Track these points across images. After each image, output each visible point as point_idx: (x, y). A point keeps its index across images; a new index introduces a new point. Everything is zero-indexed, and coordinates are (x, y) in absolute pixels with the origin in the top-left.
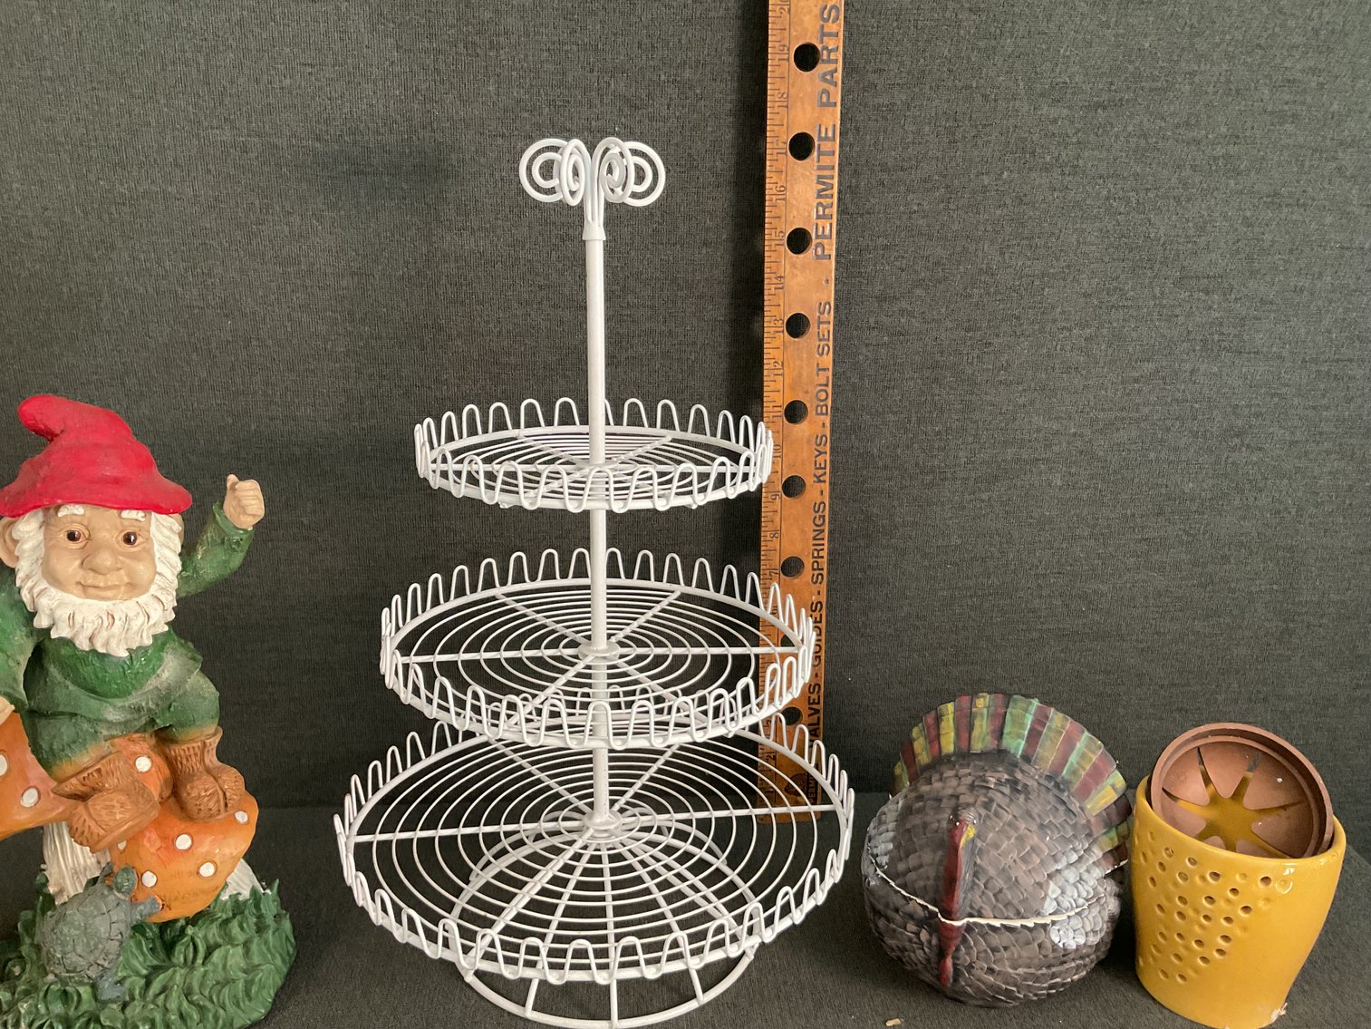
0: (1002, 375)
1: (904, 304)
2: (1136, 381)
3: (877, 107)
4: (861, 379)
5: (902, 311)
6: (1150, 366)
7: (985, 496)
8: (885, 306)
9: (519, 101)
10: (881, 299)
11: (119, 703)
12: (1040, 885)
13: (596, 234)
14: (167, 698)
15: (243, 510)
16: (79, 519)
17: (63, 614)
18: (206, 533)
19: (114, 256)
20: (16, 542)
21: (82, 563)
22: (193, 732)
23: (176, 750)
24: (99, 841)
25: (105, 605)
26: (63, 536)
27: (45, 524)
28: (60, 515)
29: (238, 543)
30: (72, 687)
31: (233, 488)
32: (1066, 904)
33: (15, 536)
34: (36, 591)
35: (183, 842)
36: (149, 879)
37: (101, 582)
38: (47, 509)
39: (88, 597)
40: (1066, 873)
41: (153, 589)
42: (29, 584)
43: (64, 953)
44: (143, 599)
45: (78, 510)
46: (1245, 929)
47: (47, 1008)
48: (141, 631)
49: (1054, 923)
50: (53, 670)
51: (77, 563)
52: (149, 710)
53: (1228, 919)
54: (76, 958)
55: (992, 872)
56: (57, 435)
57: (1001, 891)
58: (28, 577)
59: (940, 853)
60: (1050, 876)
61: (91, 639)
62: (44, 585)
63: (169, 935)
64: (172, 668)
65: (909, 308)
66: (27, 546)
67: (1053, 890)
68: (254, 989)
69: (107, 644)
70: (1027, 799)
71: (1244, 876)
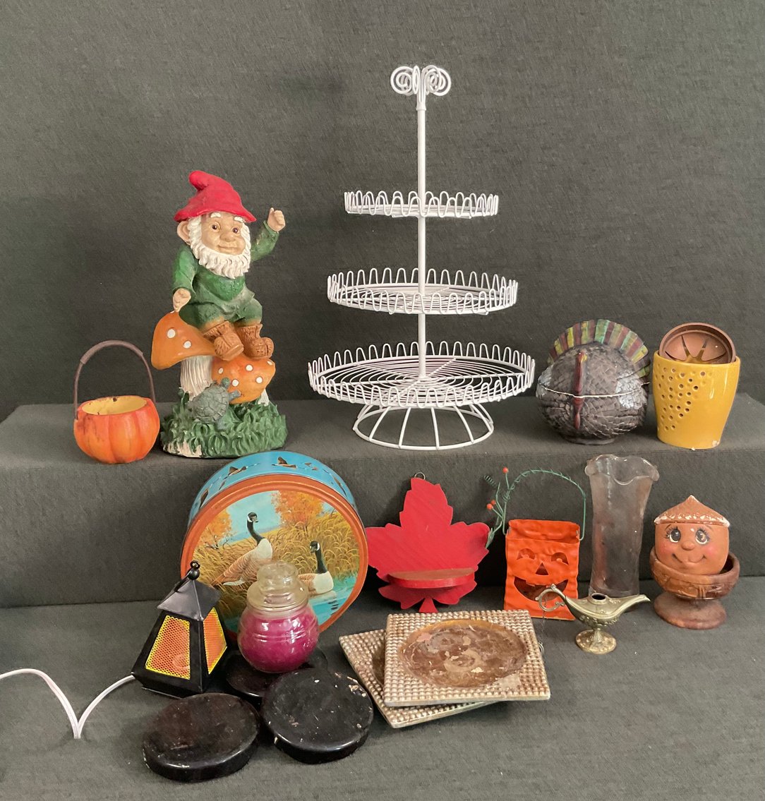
0: (601, 186)
1: (553, 151)
2: (663, 188)
3: (540, 58)
4: (535, 187)
5: (553, 155)
6: (669, 181)
7: (594, 246)
8: (546, 151)
9: (378, 55)
10: (544, 148)
11: (226, 303)
12: (614, 382)
13: (422, 107)
14: (244, 304)
15: (277, 222)
16: (217, 219)
17: (213, 257)
18: (260, 233)
19: (191, 126)
20: (188, 231)
21: (220, 237)
22: (253, 321)
23: (246, 329)
24: (227, 352)
25: (228, 256)
26: (210, 227)
27: (202, 223)
28: (212, 216)
29: (274, 238)
30: (210, 293)
31: (273, 214)
32: (625, 389)
33: (189, 228)
34: (201, 249)
35: (249, 368)
36: (235, 383)
37: (227, 244)
38: (203, 216)
39: (221, 252)
40: (624, 379)
41: (243, 253)
42: (197, 246)
43: (205, 408)
44: (241, 256)
45: (218, 215)
46: (696, 397)
47: (195, 434)
48: (240, 269)
49: (620, 396)
50: (202, 286)
51: (219, 236)
52: (237, 309)
53: (689, 394)
54: (209, 410)
55: (594, 377)
56: (205, 187)
57: (598, 384)
58: (196, 245)
59: (572, 373)
60: (618, 380)
61: (222, 269)
62: (204, 246)
63: (239, 413)
64: (245, 293)
65: (556, 152)
66: (195, 232)
67: (619, 384)
68: (278, 434)
69: (229, 272)
70: (607, 354)
71: (694, 372)
